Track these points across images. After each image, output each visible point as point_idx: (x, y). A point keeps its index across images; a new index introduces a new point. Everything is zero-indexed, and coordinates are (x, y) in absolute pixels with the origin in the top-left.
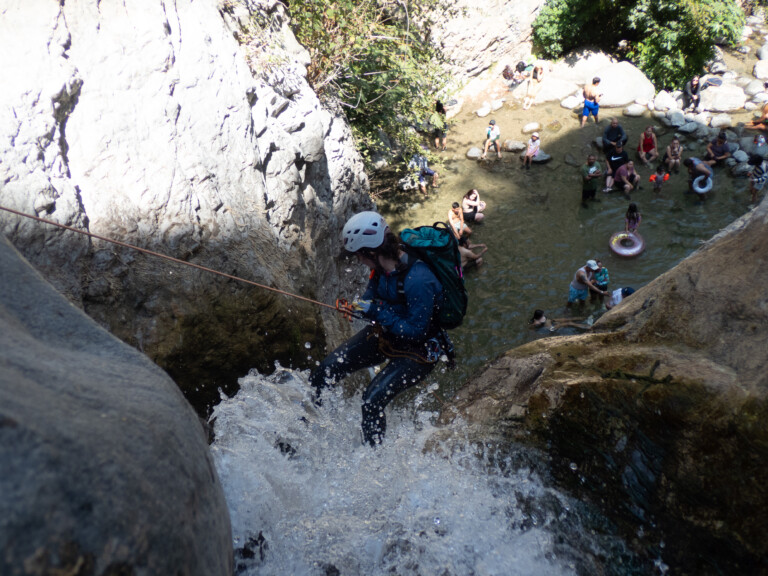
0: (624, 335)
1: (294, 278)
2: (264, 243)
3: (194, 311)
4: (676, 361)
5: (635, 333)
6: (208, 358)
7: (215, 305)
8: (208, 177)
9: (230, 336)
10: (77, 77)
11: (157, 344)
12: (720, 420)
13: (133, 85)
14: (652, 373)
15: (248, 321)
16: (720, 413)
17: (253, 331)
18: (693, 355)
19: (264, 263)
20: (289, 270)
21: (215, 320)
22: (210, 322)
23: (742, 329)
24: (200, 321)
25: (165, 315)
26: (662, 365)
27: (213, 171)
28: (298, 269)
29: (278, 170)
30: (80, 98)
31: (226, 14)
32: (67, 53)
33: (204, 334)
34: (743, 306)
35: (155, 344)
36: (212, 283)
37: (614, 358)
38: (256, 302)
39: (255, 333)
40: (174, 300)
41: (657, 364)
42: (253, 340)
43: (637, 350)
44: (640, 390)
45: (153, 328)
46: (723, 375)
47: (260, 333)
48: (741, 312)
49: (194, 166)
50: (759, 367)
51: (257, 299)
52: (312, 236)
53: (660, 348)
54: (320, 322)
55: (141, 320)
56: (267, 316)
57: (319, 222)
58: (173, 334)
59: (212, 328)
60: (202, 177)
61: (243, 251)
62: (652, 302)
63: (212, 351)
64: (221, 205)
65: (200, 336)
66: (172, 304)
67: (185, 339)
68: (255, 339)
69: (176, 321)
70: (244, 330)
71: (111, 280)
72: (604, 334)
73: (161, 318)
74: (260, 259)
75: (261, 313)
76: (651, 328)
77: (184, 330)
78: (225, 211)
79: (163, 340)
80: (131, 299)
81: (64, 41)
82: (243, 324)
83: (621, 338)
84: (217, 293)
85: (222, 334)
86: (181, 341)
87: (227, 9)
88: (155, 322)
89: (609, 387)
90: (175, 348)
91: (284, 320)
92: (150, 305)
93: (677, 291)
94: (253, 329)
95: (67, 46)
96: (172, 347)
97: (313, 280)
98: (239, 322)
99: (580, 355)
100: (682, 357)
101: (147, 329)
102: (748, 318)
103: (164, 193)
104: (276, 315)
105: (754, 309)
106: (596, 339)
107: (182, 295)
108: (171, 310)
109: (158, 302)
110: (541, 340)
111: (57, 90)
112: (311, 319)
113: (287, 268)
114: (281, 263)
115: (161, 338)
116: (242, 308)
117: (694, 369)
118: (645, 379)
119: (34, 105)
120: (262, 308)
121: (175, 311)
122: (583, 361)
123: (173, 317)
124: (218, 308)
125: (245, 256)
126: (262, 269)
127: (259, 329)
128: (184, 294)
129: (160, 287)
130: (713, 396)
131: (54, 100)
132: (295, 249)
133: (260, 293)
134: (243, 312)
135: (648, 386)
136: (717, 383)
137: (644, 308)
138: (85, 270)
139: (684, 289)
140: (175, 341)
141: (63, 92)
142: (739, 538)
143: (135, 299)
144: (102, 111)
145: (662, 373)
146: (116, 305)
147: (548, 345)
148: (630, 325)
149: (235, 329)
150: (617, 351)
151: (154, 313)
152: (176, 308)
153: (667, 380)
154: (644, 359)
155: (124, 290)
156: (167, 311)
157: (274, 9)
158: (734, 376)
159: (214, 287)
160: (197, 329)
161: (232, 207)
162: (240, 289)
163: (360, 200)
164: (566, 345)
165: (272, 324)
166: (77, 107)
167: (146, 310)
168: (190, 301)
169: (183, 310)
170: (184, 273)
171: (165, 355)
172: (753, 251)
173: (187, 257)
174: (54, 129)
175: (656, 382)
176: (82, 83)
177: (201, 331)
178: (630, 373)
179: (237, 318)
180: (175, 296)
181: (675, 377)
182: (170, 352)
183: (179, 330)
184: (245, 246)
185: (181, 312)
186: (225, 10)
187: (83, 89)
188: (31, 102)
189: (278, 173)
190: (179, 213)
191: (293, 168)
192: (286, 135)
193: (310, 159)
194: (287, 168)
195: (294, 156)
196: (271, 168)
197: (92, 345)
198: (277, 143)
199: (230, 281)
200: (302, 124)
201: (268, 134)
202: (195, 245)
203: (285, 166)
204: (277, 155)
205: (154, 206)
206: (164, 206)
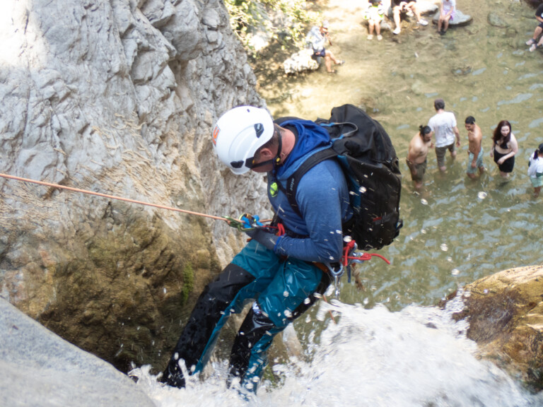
1: (179, 203)
2: (141, 166)
3: (66, 257)
6: (87, 313)
7: (89, 248)
8: (68, 95)
9: (111, 283)
11: (27, 302)
15: (130, 263)
17: (137, 274)
19: (142, 190)
20: (172, 195)
21: (92, 265)
22: (86, 268)
24: (75, 269)
25: (33, 265)
27: (73, 86)
28: (182, 192)
29: (149, 74)
33: (81, 284)
35: (24, 301)
36: (84, 221)
38: (137, 239)
39: (140, 276)
40: (42, 247)
42: (138, 284)
45: (20, 283)
47: (146, 276)
49: (51, 83)
51: (139, 234)
52: (195, 149)
54: (213, 253)
55: (5, 273)
56: (152, 254)
57: (200, 131)
58: (44, 287)
59: (89, 275)
60: (61, 95)
61: (117, 179)
63: (91, 302)
64: (87, 125)
65: (76, 286)
66: (40, 251)
67: (59, 292)
68: (141, 283)
69: (47, 271)
70: (126, 274)
73: (29, 270)
74: (138, 185)
75: (145, 251)
77: (57, 281)
78: (92, 133)
79: (35, 296)
82: (125, 266)
84: (91, 233)
85: (100, 280)
86: (55, 295)
88: (21, 275)
90: (49, 305)
91: (172, 256)
92: (14, 255)
94: (138, 271)
96: (45, 304)
97: (201, 204)
98: (120, 265)
101: (14, 286)
103: (18, 119)
104: (162, 252)
107: (50, 239)
108: (40, 259)
109: (23, 250)
110: (503, 273)
112: (203, 251)
113: (169, 192)
114: (163, 188)
115: (31, 294)
116: (123, 247)
120: (145, 245)
121: (44, 259)
123: (43, 267)
124: (94, 251)
125: (120, 184)
126: (142, 199)
127: (144, 271)
128: (53, 238)
129: (23, 233)
132: (177, 168)
133: (141, 228)
134: (124, 252)
140: (49, 296)
147: (514, 279)
149: (115, 275)
151: (19, 264)
152: (45, 255)
156: (35, 260)
159: (87, 226)
160: (71, 279)
161: (100, 127)
162: (118, 224)
163: (246, 98)
164: (537, 280)
165: (159, 263)
167: (9, 261)
168: (61, 245)
169: (54, 257)
170: (51, 212)
171: (38, 315)
173: (51, 194)
177: (76, 281)
179: (117, 260)
180: (42, 241)
182: (43, 310)
183: (52, 282)
184: (119, 172)
185: (51, 260)
189: (150, 79)
190: (39, 141)
191: (168, 71)
192: (156, 31)
193: (185, 56)
194: (160, 72)
195: (166, 56)
196: (141, 74)
197: (54, 359)
198: (146, 43)
199: (105, 216)
200: (173, 16)
201: (135, 33)
202: (60, 178)
203: (157, 69)
204: (147, 57)
205: (8, 136)
206: (20, 134)
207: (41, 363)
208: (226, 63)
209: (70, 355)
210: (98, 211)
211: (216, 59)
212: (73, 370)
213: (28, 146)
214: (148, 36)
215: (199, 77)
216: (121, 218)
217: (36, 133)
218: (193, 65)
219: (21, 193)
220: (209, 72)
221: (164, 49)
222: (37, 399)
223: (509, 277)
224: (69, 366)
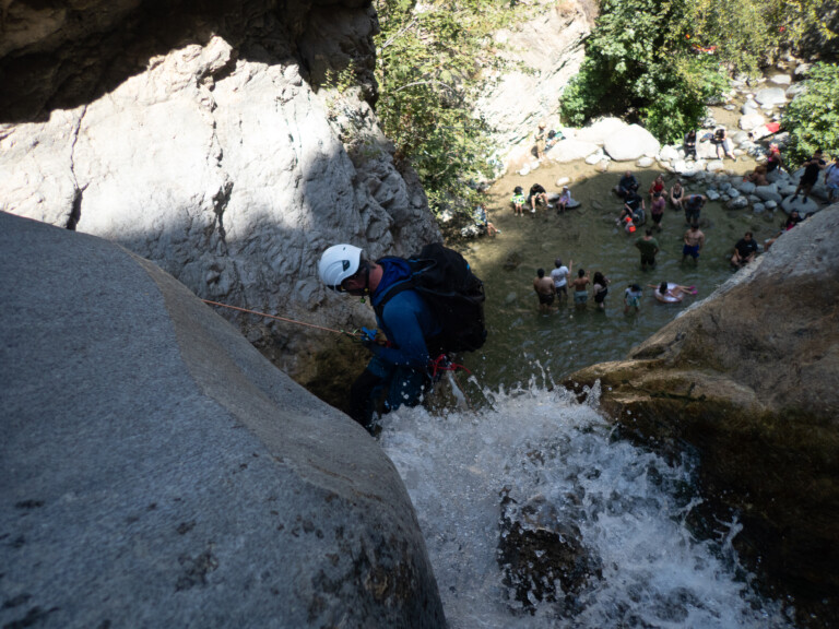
0: (663, 362)
3: (323, 348)
4: (707, 383)
5: (672, 361)
6: (335, 383)
7: (338, 342)
9: (351, 365)
10: (229, 180)
11: (299, 375)
12: (745, 429)
13: (269, 183)
14: (689, 392)
16: (745, 423)
18: (719, 377)
21: (338, 353)
22: (336, 355)
23: (757, 357)
24: (329, 355)
25: (303, 352)
26: (696, 386)
29: (377, 235)
30: (231, 196)
31: (332, 123)
32: (221, 163)
33: (332, 365)
34: (756, 340)
36: (335, 326)
37: (658, 381)
40: (309, 341)
41: (693, 386)
43: (675, 375)
44: (681, 406)
45: (295, 363)
46: (745, 394)
48: (755, 345)
50: (772, 388)
53: (693, 373)
55: (286, 357)
58: (309, 366)
59: (337, 359)
62: (683, 336)
63: (338, 377)
65: (329, 366)
66: (307, 344)
67: (318, 369)
69: (311, 357)
71: (263, 330)
72: (648, 361)
73: (300, 355)
76: (685, 356)
77: (317, 363)
79: (303, 372)
80: (278, 342)
81: (218, 155)
82: (359, 355)
83: (662, 364)
85: (345, 364)
86: (316, 371)
87: (332, 118)
88: (296, 358)
89: (657, 405)
92: (292, 346)
93: (703, 328)
95: (220, 158)
96: (310, 377)
98: (356, 354)
99: (631, 379)
100: (711, 380)
101: (291, 365)
102: (761, 349)
103: (296, 262)
105: (765, 342)
106: (642, 365)
107: (314, 336)
108: (307, 348)
109: (297, 343)
110: (597, 365)
111: (215, 192)
115: (301, 370)
117: (722, 389)
118: (683, 397)
119: (200, 204)
121: (310, 349)
122: (635, 384)
123: (309, 354)
124: (340, 345)
129: (298, 332)
130: (739, 410)
131: (214, 199)
135: (687, 403)
136: (740, 400)
137: (677, 340)
138: (244, 324)
139: (708, 326)
140: (312, 372)
141: (220, 193)
142: (766, 516)
143: (280, 342)
144: (248, 204)
145: (696, 393)
146: (268, 347)
147: (605, 369)
148: (667, 353)
149: (353, 360)
150: (660, 375)
151: (295, 351)
152: (311, 347)
153: (702, 398)
154: (681, 382)
155: (272, 336)
156: (305, 349)
157: (367, 114)
158: (752, 395)
159: (336, 329)
160: (326, 361)
164: (619, 370)
166: (229, 202)
167: (289, 350)
168: (320, 340)
169: (316, 347)
170: (315, 320)
172: (762, 297)
173: (315, 308)
174: (215, 220)
175: (694, 400)
176: (232, 184)
177: (329, 363)
178: (672, 393)
180: (310, 338)
181: (707, 396)
185: (314, 349)
186: (331, 119)
187: (233, 190)
188: (198, 202)
189: (378, 238)
190: (309, 275)
191: (389, 234)
192: (382, 209)
193: (399, 225)
194: (384, 234)
195: (388, 224)
196: (372, 235)
197: (313, 411)
198: (375, 215)
199: (347, 324)
200: (393, 199)
201: (369, 210)
202: (321, 299)
203: (382, 232)
204: (376, 224)
205: (290, 272)
206: (297, 271)
207: (305, 413)
208: (425, 229)
209: (323, 408)
210: (344, 320)
211: (419, 226)
212: (325, 418)
213: (302, 279)
214: (377, 212)
215: (408, 238)
216: (357, 324)
217: (307, 270)
218: (405, 230)
219: (297, 307)
220: (414, 234)
221: (387, 220)
222: (302, 435)
223: (602, 368)
224: (322, 416)
